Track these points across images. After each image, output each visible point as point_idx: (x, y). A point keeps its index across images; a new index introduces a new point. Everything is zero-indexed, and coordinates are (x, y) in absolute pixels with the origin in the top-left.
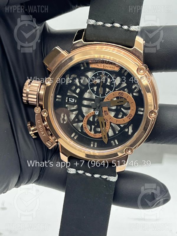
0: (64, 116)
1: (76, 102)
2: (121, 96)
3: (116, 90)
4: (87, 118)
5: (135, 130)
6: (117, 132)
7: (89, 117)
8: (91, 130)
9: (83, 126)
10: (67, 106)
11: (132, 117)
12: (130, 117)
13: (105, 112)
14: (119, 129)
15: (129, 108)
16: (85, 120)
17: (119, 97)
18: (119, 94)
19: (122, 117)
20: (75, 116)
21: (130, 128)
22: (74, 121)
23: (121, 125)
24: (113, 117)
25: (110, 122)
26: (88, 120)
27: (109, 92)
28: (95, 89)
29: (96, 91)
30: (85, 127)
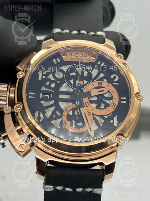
0: (39, 114)
1: (52, 97)
2: (101, 86)
3: (95, 81)
4: (66, 112)
5: (120, 120)
6: (101, 125)
7: (68, 110)
8: (72, 125)
9: (63, 121)
10: (42, 102)
11: (116, 106)
12: (114, 107)
13: (86, 103)
14: (103, 121)
15: (111, 98)
16: (65, 114)
17: (99, 87)
18: (99, 84)
19: (105, 108)
20: (52, 112)
21: (115, 119)
22: (51, 118)
23: (105, 117)
24: (95, 108)
25: (92, 113)
26: (68, 114)
27: (87, 83)
28: (72, 81)
29: (72, 83)
30: (65, 122)
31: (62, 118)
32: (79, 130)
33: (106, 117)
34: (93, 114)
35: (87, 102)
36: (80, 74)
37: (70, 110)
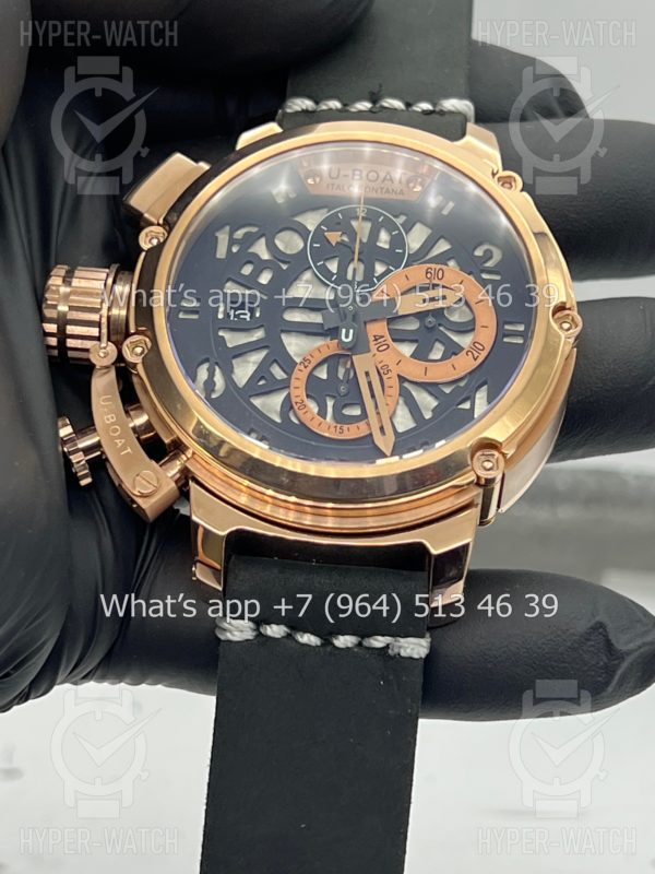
0: (211, 373)
1: (257, 315)
2: (436, 281)
6: (428, 416)
7: (314, 362)
8: (322, 413)
9: (293, 399)
10: (221, 333)
11: (484, 354)
12: (475, 355)
13: (376, 340)
14: (435, 403)
15: (469, 326)
16: (300, 374)
18: (429, 276)
19: (445, 358)
20: (255, 368)
21: (481, 396)
22: (251, 388)
23: (442, 387)
24: (411, 357)
26: (311, 374)
27: (388, 272)
28: (333, 266)
29: (335, 271)
30: (298, 400)
31: (289, 387)
32: (346, 432)
33: (447, 390)
34: (402, 379)
35: (382, 337)
36: (365, 240)
37: (320, 364)
